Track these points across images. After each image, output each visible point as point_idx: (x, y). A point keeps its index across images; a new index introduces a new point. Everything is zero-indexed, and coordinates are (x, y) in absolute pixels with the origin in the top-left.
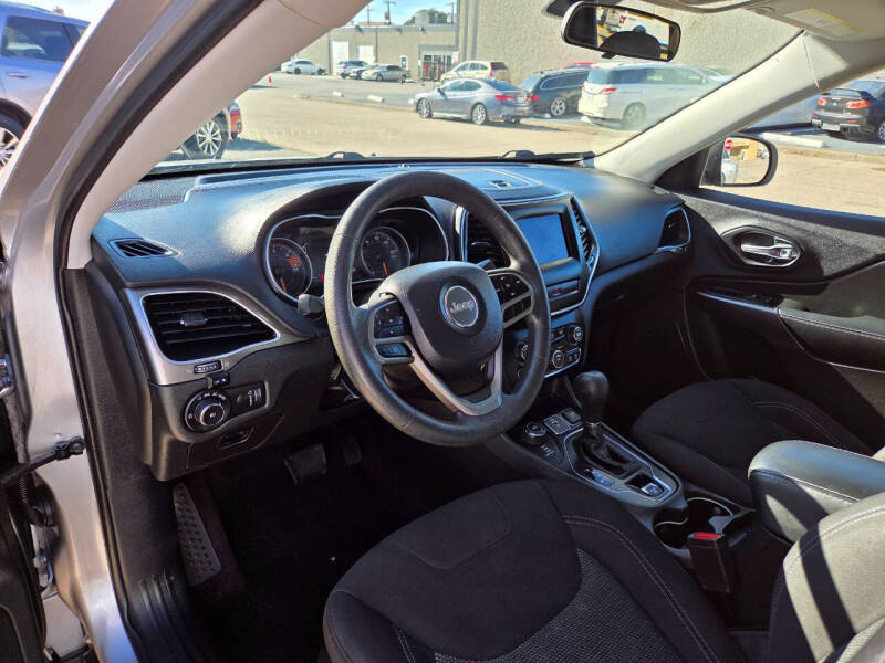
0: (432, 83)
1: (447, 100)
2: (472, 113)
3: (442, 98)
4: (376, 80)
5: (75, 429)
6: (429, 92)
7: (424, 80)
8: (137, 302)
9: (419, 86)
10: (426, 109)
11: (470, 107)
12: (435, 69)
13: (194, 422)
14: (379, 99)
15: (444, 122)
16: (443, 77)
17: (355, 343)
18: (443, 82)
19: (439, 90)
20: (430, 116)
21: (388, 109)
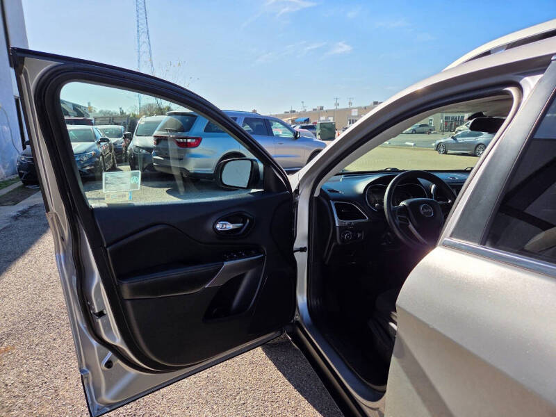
0: (449, 133)
1: (457, 143)
2: (475, 149)
3: (455, 142)
4: (412, 133)
5: (305, 244)
6: (446, 138)
7: (443, 131)
8: (333, 204)
9: (440, 135)
10: (443, 149)
11: (474, 147)
12: (451, 124)
13: (343, 238)
14: (412, 144)
15: (455, 156)
16: (457, 129)
17: (392, 216)
18: (457, 132)
19: (453, 138)
20: (446, 153)
21: (418, 150)
